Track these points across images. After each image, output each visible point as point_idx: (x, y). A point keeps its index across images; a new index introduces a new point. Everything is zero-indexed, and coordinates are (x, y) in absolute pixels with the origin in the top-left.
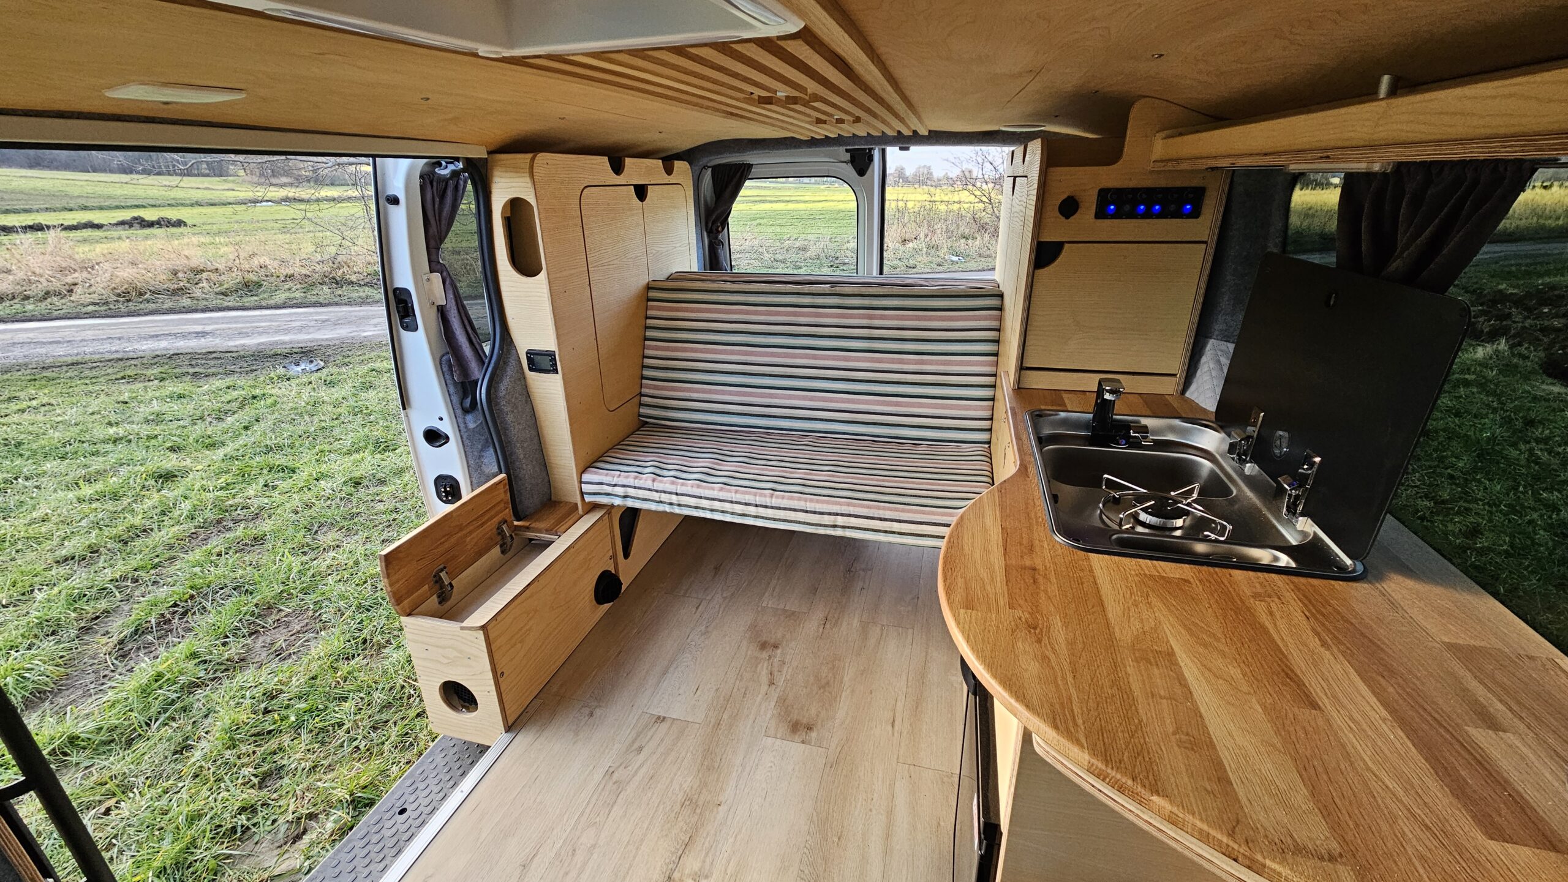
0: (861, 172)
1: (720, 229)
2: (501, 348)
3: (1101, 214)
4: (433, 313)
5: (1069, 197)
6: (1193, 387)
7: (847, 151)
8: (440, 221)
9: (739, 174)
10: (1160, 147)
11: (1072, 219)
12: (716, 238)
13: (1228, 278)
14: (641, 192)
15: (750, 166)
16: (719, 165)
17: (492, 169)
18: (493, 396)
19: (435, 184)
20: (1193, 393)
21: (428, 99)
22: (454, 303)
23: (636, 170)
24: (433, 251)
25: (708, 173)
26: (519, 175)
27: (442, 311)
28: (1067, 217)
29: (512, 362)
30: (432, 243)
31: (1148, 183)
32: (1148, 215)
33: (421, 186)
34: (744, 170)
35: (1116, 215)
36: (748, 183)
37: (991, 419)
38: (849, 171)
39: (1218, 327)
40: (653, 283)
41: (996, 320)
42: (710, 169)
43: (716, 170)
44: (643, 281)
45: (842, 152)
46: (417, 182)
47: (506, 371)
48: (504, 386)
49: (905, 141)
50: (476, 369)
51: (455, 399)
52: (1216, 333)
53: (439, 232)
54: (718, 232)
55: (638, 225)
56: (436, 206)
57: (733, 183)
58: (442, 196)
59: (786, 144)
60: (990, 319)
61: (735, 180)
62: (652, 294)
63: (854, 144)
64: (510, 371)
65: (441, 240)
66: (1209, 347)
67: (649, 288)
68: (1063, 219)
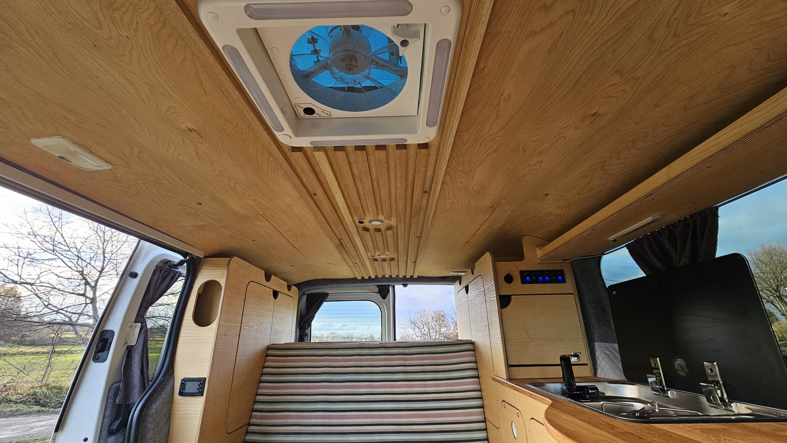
0: (384, 297)
1: (307, 327)
2: (164, 376)
3: (524, 282)
4: (123, 349)
5: (507, 274)
6: (599, 371)
7: (378, 286)
8: (156, 292)
9: (322, 297)
10: (540, 253)
11: (512, 283)
12: (304, 332)
13: (590, 310)
14: (275, 294)
15: (327, 294)
16: (311, 293)
17: (202, 265)
18: (144, 414)
19: (162, 272)
20: (601, 373)
21: (201, 204)
22: (142, 343)
23: (276, 283)
24: (143, 309)
25: (305, 297)
26: (218, 268)
27: (130, 350)
28: (510, 283)
29: (168, 388)
30: (145, 305)
31: (539, 268)
32: (544, 282)
33: (154, 271)
34: (324, 296)
35: (531, 282)
36: (325, 303)
37: (485, 421)
38: (378, 296)
39: (596, 335)
40: (272, 345)
41: (473, 356)
42: (306, 295)
43: (308, 295)
44: (267, 343)
45: (374, 287)
46: (153, 268)
47: (161, 394)
48: (155, 406)
49: (405, 281)
50: (137, 394)
51: (107, 421)
52: (596, 338)
53: (152, 299)
54: (306, 329)
55: (271, 310)
56: (158, 283)
57: (318, 302)
58: (164, 279)
59: (349, 282)
60: (470, 356)
61: (319, 301)
62: (270, 352)
63: (382, 282)
64: (164, 395)
65: (151, 303)
66: (596, 347)
67: (269, 348)
68: (507, 284)
